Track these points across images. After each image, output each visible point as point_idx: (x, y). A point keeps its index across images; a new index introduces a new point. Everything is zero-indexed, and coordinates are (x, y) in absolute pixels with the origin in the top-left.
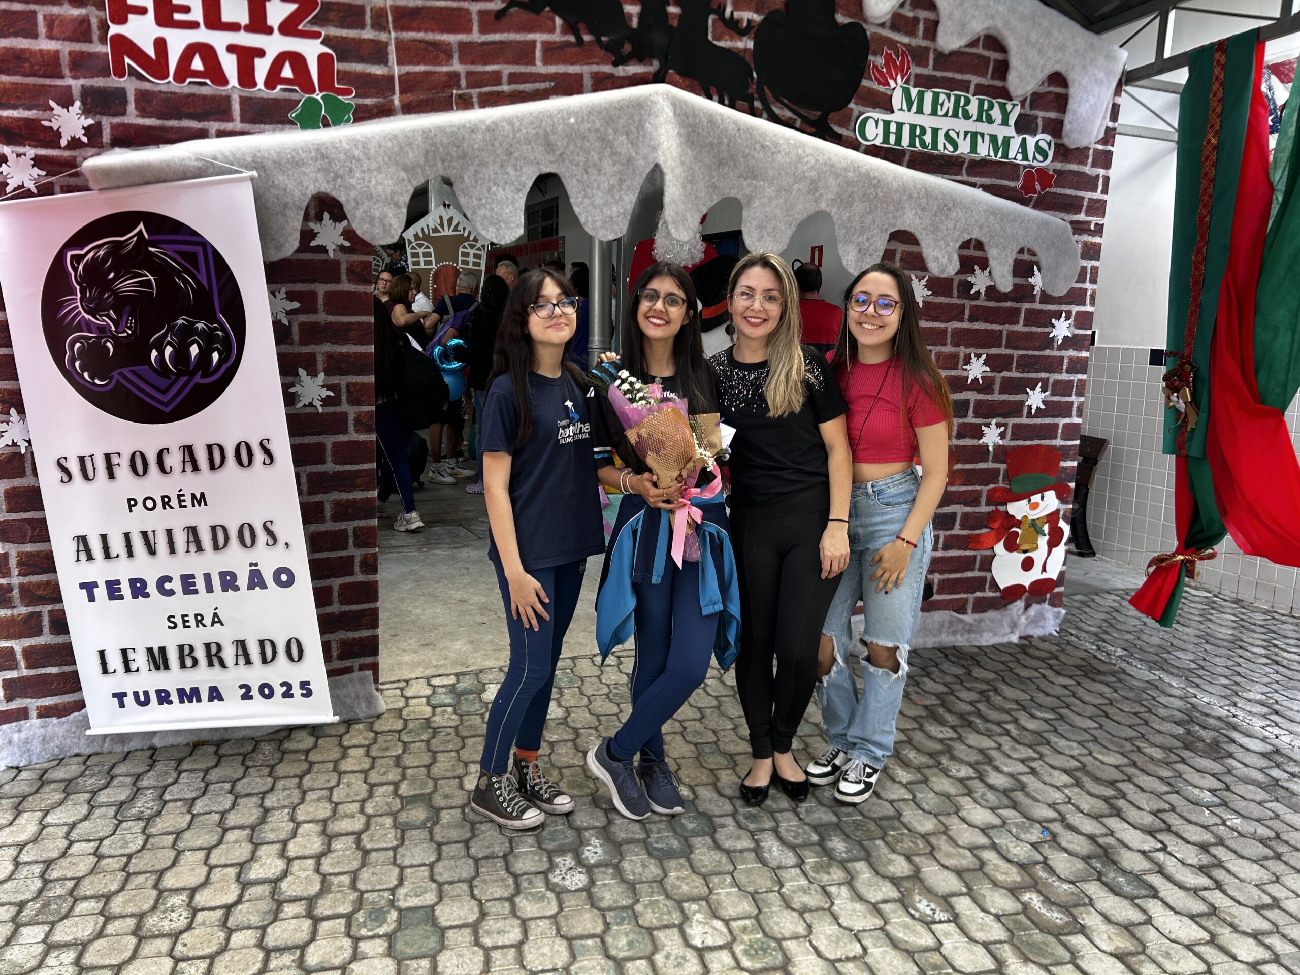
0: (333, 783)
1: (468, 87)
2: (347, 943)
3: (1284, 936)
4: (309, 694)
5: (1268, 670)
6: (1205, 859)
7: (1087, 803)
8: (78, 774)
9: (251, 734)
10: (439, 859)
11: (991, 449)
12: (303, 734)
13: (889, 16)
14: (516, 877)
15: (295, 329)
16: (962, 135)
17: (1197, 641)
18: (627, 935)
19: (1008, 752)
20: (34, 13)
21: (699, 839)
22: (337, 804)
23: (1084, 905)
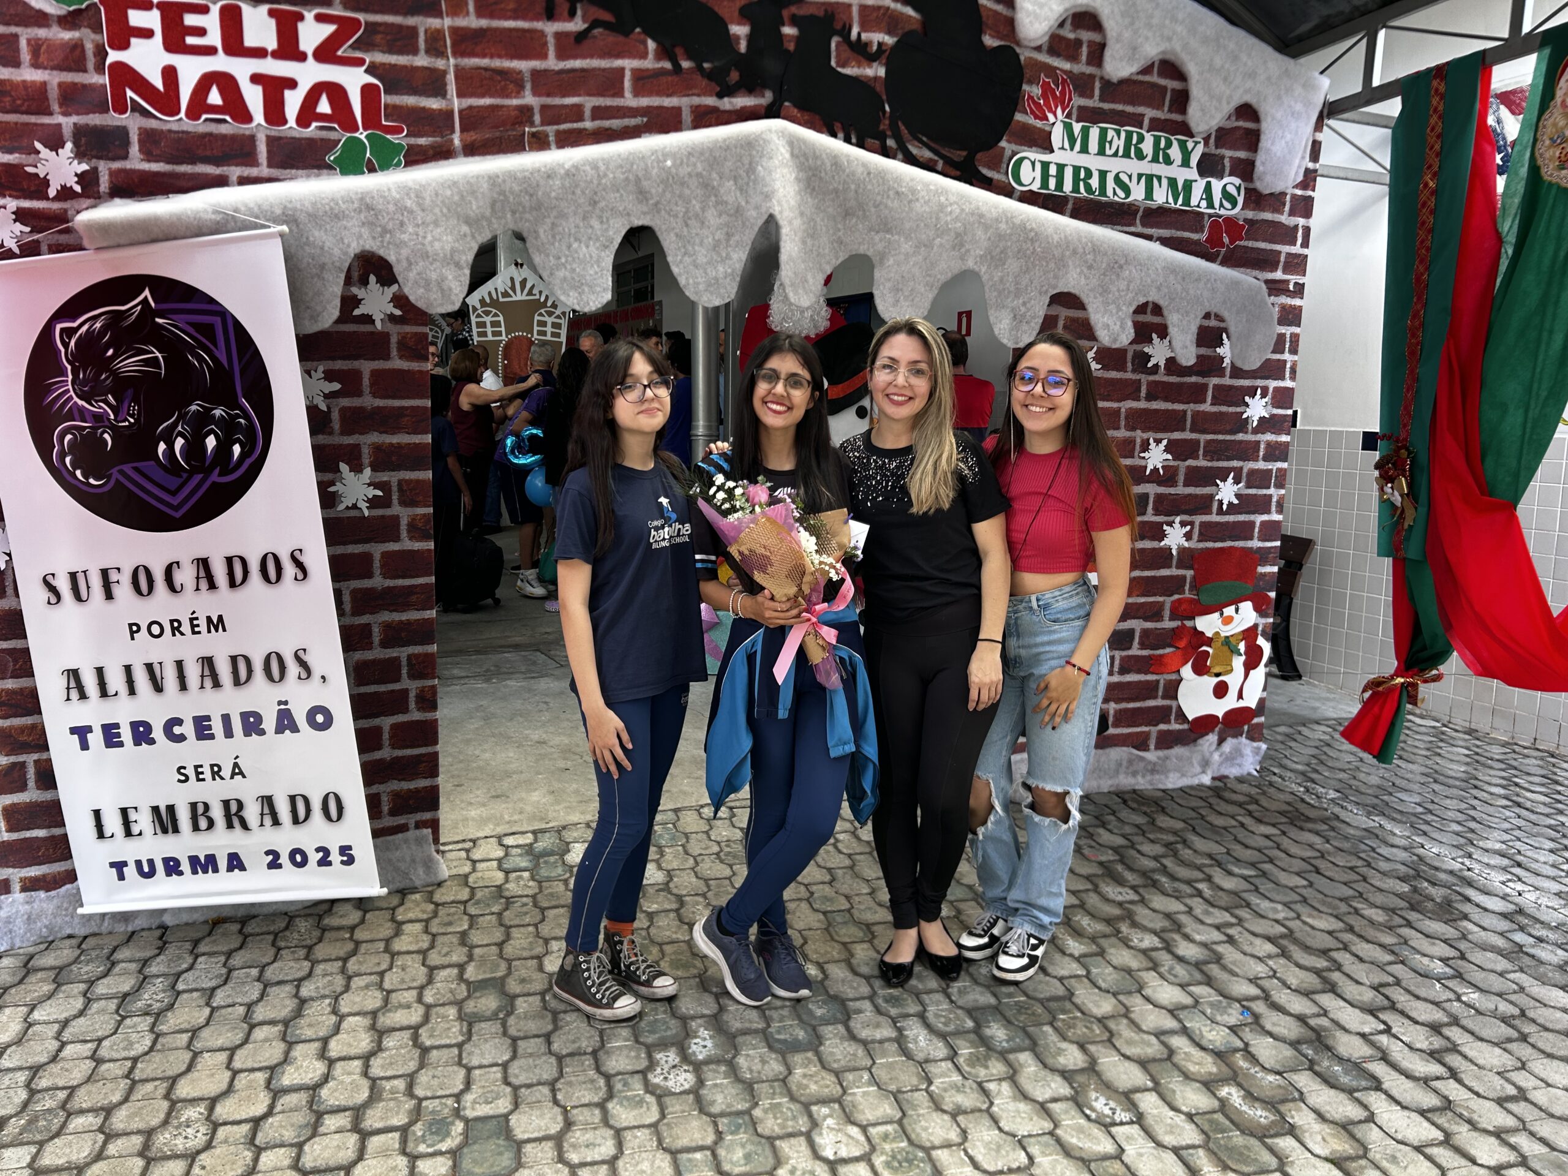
0: (384, 966)
1: (543, 124)
2: (402, 1162)
3: (1532, 1134)
4: (350, 861)
5: (1508, 813)
6: (1437, 1043)
7: (1295, 978)
8: (71, 959)
9: (284, 909)
10: (514, 1057)
11: (1174, 552)
12: (348, 907)
13: (1046, 38)
14: (608, 1077)
15: (335, 415)
16: (1135, 178)
17: (1423, 779)
18: (743, 1146)
19: (1201, 917)
20: (16, 37)
21: (830, 1028)
22: (389, 992)
23: (1294, 1100)
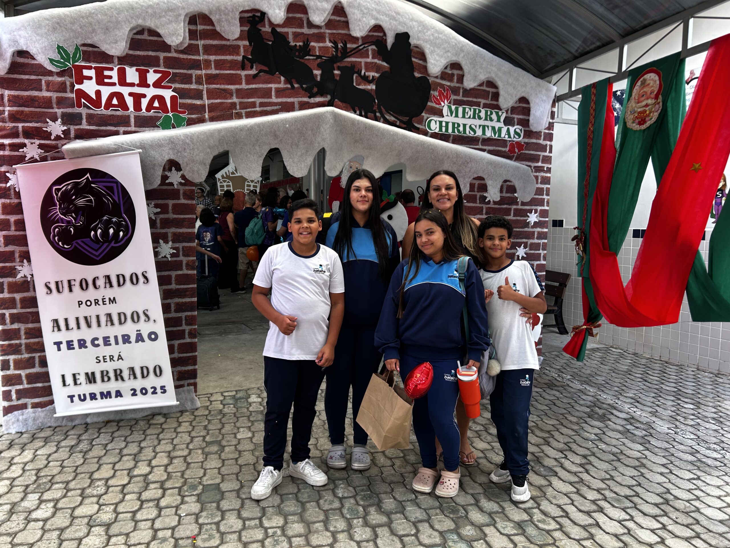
0: (174, 436)
1: (240, 109)
2: (179, 498)
3: (612, 490)
4: (164, 392)
8: (51, 434)
10: (223, 465)
12: (160, 417)
13: (440, 73)
15: (158, 221)
16: (478, 127)
17: (609, 372)
18: (308, 493)
20: (41, 80)
22: (175, 445)
